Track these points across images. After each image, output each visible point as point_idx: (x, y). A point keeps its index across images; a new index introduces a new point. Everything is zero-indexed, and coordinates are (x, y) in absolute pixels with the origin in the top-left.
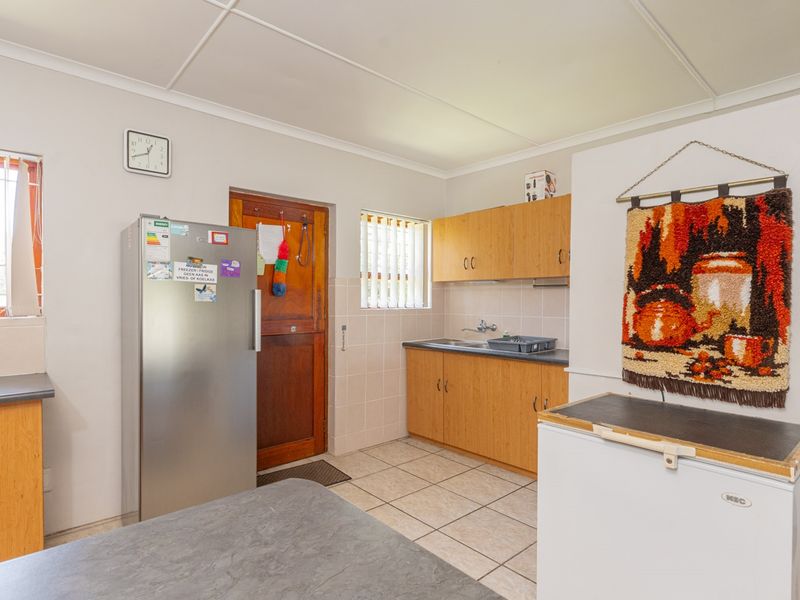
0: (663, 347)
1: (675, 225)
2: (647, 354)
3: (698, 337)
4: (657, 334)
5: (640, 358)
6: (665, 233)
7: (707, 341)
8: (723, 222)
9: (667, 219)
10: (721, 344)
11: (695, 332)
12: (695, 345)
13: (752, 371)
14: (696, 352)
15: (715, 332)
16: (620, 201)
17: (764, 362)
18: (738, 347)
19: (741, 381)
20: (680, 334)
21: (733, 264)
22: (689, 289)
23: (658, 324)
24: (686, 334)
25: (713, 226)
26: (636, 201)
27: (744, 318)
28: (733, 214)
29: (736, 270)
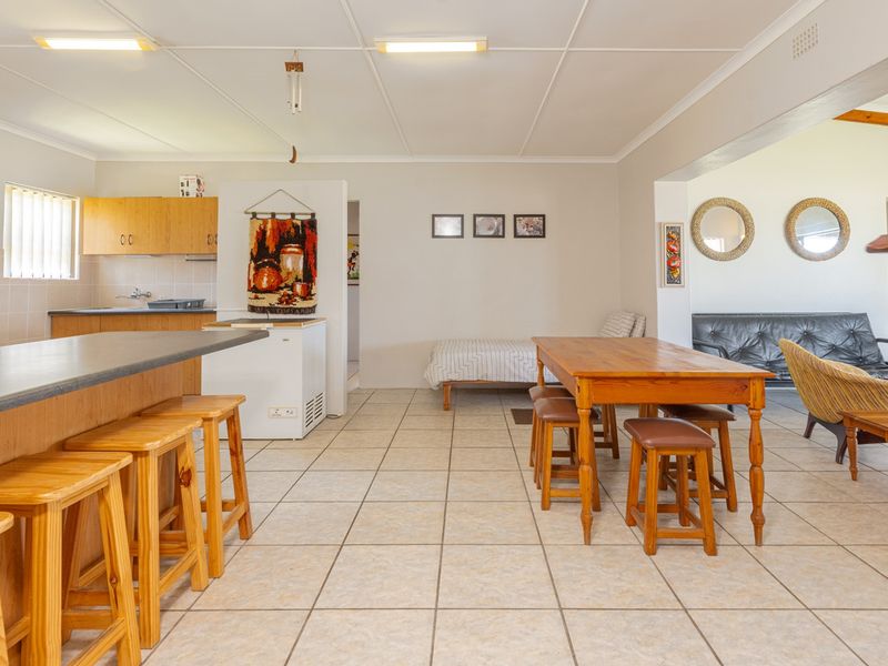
0: (269, 291)
1: (273, 229)
2: (260, 295)
3: (283, 285)
4: (264, 285)
5: (257, 298)
6: (268, 233)
7: (287, 286)
8: (293, 231)
9: (269, 226)
10: (292, 287)
11: (282, 282)
12: (282, 289)
13: (304, 298)
14: (282, 292)
15: (290, 282)
16: (246, 213)
17: (308, 295)
18: (298, 288)
19: (300, 304)
20: (275, 284)
21: (296, 250)
22: (279, 262)
23: (265, 279)
24: (278, 283)
25: (289, 232)
26: (254, 215)
27: (301, 277)
28: (296, 227)
29: (297, 253)
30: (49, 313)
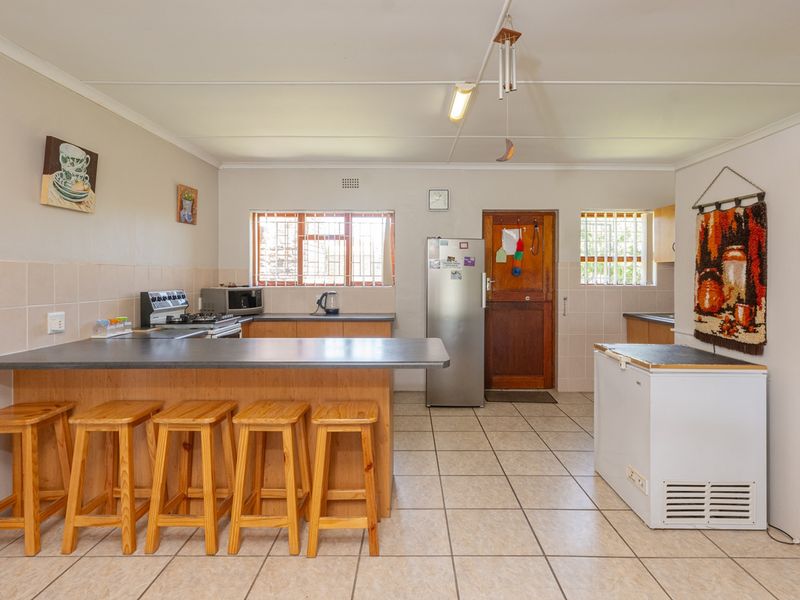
0: (711, 313)
1: (715, 226)
2: (704, 318)
3: (724, 306)
4: (707, 305)
5: (700, 321)
6: (710, 233)
7: (729, 308)
8: (734, 225)
9: (712, 222)
10: (733, 310)
11: (724, 301)
12: (723, 311)
13: (747, 330)
14: (723, 315)
15: (732, 302)
16: (693, 208)
17: (751, 326)
18: (740, 311)
19: (743, 337)
20: (716, 303)
21: (738, 254)
22: (721, 271)
23: (708, 297)
24: (720, 305)
25: (730, 228)
26: (701, 208)
27: (743, 296)
28: (737, 218)
29: (739, 259)
30: (624, 315)
